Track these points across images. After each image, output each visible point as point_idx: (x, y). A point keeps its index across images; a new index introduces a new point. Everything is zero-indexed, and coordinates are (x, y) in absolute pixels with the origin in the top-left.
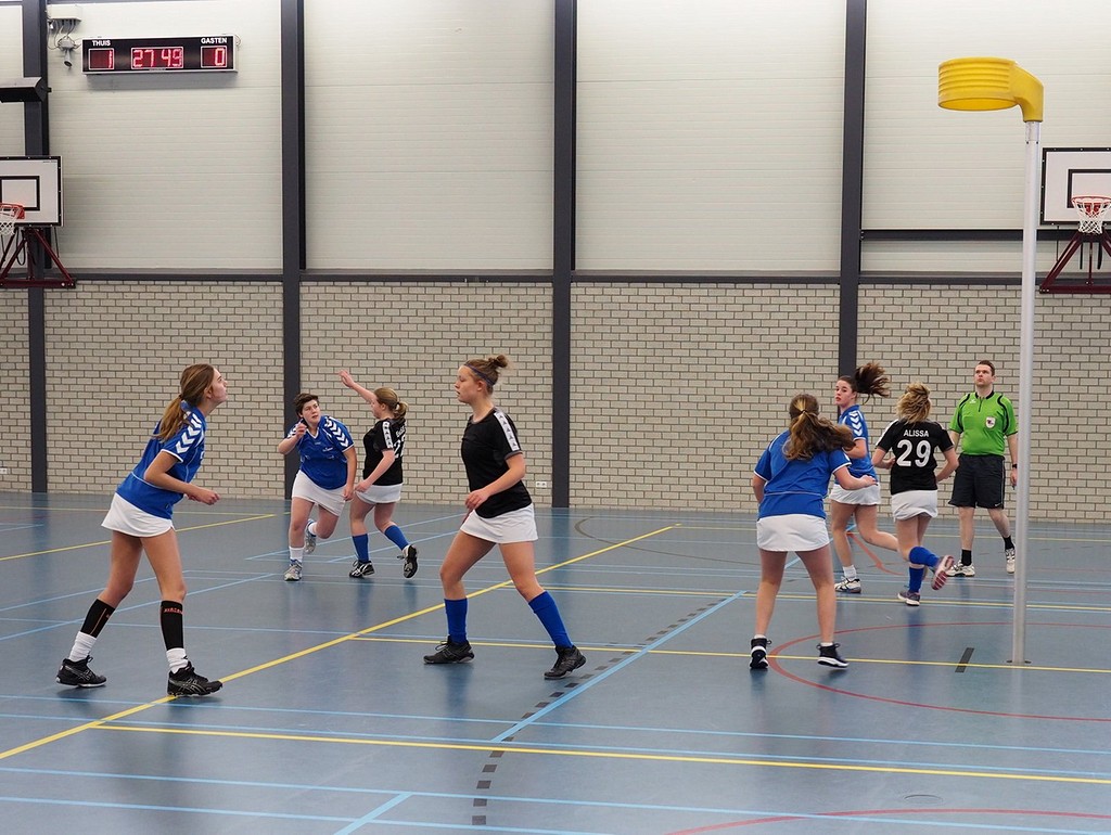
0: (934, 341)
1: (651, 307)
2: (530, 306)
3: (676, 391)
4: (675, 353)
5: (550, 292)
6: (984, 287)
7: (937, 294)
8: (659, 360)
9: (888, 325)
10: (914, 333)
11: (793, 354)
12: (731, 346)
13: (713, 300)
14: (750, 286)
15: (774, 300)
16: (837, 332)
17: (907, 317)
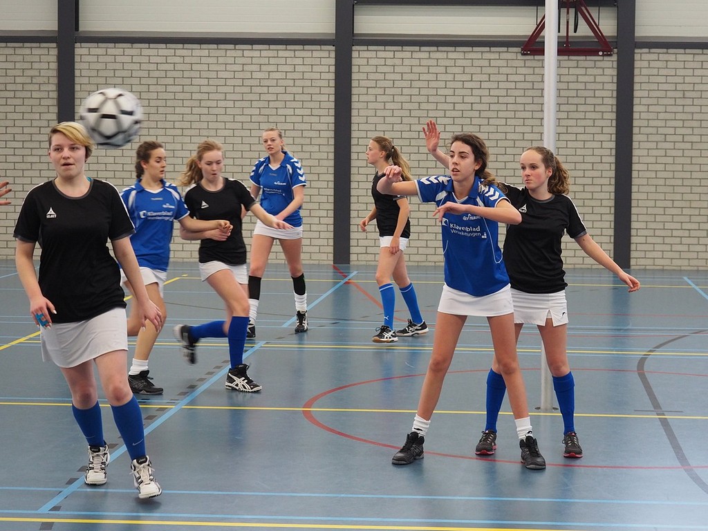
0: (423, 99)
1: (153, 67)
2: (36, 66)
3: (179, 147)
4: (178, 110)
5: (54, 52)
6: (470, 49)
7: (426, 55)
8: (162, 117)
9: (380, 84)
10: (406, 91)
11: (291, 112)
12: (231, 104)
13: (213, 60)
14: (250, 47)
15: (272, 61)
16: (332, 91)
17: (398, 77)
